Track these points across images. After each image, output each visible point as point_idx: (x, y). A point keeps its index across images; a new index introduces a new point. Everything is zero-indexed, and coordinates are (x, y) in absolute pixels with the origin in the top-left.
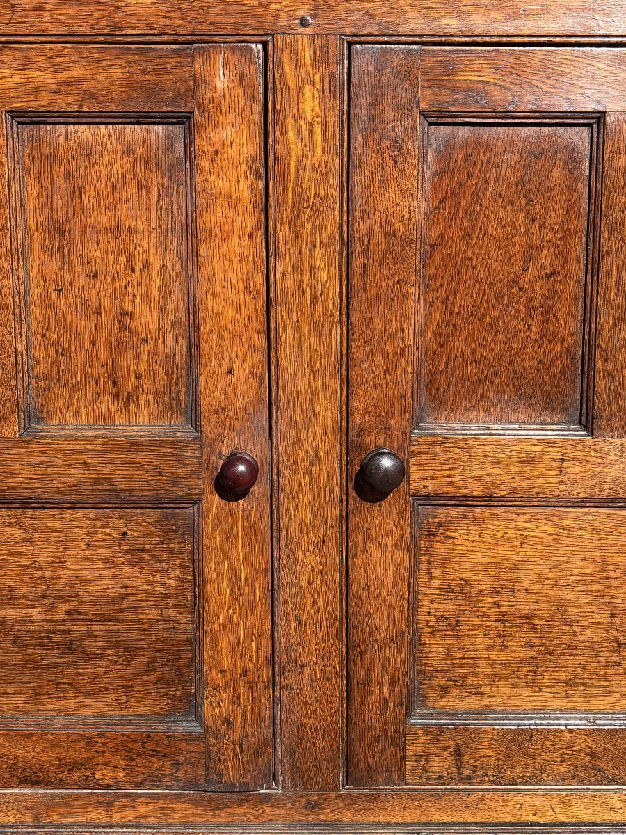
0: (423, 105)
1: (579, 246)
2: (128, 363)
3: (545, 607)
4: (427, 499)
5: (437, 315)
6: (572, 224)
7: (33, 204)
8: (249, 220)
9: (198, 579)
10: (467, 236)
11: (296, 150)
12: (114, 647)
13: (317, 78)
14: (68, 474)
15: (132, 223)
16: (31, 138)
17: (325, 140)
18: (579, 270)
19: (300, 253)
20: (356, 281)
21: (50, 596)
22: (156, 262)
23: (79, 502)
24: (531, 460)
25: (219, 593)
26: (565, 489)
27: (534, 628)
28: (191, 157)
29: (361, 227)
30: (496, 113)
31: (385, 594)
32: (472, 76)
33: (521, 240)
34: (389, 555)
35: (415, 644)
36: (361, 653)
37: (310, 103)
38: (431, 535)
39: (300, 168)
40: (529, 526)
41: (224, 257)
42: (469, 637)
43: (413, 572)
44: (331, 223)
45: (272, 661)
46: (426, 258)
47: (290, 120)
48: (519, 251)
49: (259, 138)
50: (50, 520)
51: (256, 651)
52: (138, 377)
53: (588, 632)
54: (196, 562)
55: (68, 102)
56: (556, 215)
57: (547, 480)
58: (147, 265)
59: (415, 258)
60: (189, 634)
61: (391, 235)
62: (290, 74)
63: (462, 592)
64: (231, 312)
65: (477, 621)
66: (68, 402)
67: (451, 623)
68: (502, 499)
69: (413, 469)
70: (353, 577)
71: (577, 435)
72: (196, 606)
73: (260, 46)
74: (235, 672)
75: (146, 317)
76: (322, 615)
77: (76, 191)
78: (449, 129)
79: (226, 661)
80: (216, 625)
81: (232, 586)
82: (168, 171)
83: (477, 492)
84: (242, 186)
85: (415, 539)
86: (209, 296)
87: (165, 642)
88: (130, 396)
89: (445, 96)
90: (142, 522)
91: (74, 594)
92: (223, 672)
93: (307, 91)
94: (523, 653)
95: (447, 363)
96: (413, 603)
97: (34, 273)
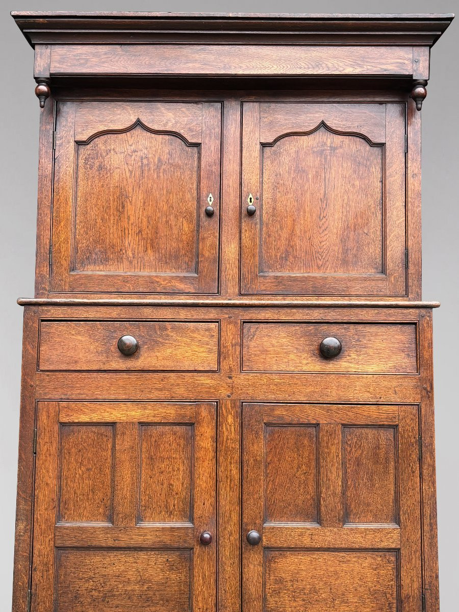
0: (264, 421)
1: (313, 463)
2: (171, 502)
3: (308, 586)
4: (267, 548)
5: (270, 486)
6: (311, 457)
7: (144, 450)
8: (211, 454)
9: (191, 575)
10: (279, 460)
11: (226, 433)
12: (163, 600)
13: (232, 412)
14: (150, 539)
15: (174, 456)
16: (145, 430)
17: (235, 430)
18: (314, 471)
19: (227, 465)
20: (245, 475)
21: (142, 582)
22: (181, 469)
23: (154, 548)
24: (301, 535)
25: (198, 581)
26: (314, 545)
27: (305, 594)
28: (193, 437)
29: (246, 458)
30: (287, 424)
31: (254, 581)
32: (279, 413)
33: (296, 462)
34: (256, 568)
35: (265, 600)
36: (247, 603)
37: (230, 419)
38: (270, 561)
39: (227, 439)
40: (302, 558)
41: (203, 467)
42: (283, 597)
43: (264, 574)
44: (237, 456)
45: (216, 605)
46: (266, 467)
47: (224, 425)
48: (295, 465)
49: (214, 430)
50: (142, 555)
51: (211, 601)
52: (174, 506)
53: (323, 595)
54: (191, 569)
55: (156, 420)
56: (306, 454)
57: (307, 542)
58: (179, 469)
59: (263, 467)
60: (188, 596)
61: (255, 460)
62: (224, 411)
63: (280, 581)
64: (205, 485)
65: (285, 591)
66: (152, 514)
67: (277, 592)
68: (292, 548)
69: (264, 537)
70: (244, 576)
71: (315, 525)
72: (190, 585)
73: (216, 403)
74: (203, 609)
75: (177, 485)
76: (233, 589)
77: (157, 446)
78: (273, 428)
79: (200, 605)
80: (197, 592)
81: (203, 578)
82: (187, 440)
83: (285, 545)
84: (209, 445)
85: (265, 562)
86: (198, 479)
87: (180, 599)
88: (171, 512)
89: (271, 418)
90: (173, 557)
91: (150, 581)
92: (199, 609)
93: (230, 416)
94: (301, 603)
95: (274, 501)
96: (264, 584)
97: (143, 472)
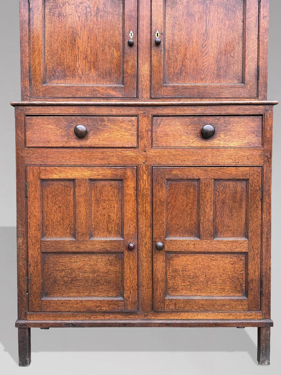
0: (166, 178)
1: (196, 203)
2: (110, 226)
3: (192, 274)
4: (168, 252)
5: (170, 216)
6: (195, 199)
7: (93, 195)
8: (134, 198)
9: (123, 268)
10: (175, 201)
11: (142, 186)
12: (106, 282)
13: (146, 173)
14: (98, 247)
15: (111, 199)
16: (93, 184)
17: (148, 184)
18: (196, 207)
19: (143, 204)
20: (154, 209)
21: (94, 272)
22: (116, 206)
23: (100, 252)
24: (188, 244)
25: (127, 271)
26: (195, 250)
27: (190, 278)
28: (122, 187)
29: (155, 200)
30: (180, 179)
31: (160, 271)
32: (175, 172)
33: (185, 202)
34: (161, 264)
35: (166, 281)
36: (156, 283)
37: (145, 177)
38: (169, 259)
39: (143, 189)
40: (188, 257)
41: (129, 205)
42: (177, 280)
43: (166, 266)
44: (149, 199)
45: (138, 285)
46: (167, 205)
47: (141, 180)
48: (185, 204)
49: (136, 184)
50: (94, 257)
51: (135, 283)
52: (112, 228)
53: (201, 279)
54: (123, 264)
55: (100, 177)
56: (192, 197)
57: (191, 248)
58: (114, 207)
59: (165, 205)
60: (121, 280)
61: (161, 201)
62: (141, 172)
63: (176, 271)
64: (130, 216)
65: (179, 277)
66: (98, 233)
67: (174, 277)
68: (183, 252)
69: (166, 246)
70: (154, 268)
71: (198, 239)
72: (122, 273)
73: (136, 167)
74: (130, 287)
75: (114, 217)
76: (147, 276)
77: (101, 193)
78: (171, 182)
79: (128, 285)
80: (127, 277)
81: (130, 269)
82: (119, 190)
83: (178, 250)
84: (132, 192)
85: (166, 260)
86: (126, 213)
87: (116, 281)
88: (110, 232)
89: (170, 176)
90: (112, 257)
91: (98, 272)
92: (128, 287)
93: (145, 175)
94: (188, 283)
95: (172, 225)
96: (166, 273)
97: (93, 209)
